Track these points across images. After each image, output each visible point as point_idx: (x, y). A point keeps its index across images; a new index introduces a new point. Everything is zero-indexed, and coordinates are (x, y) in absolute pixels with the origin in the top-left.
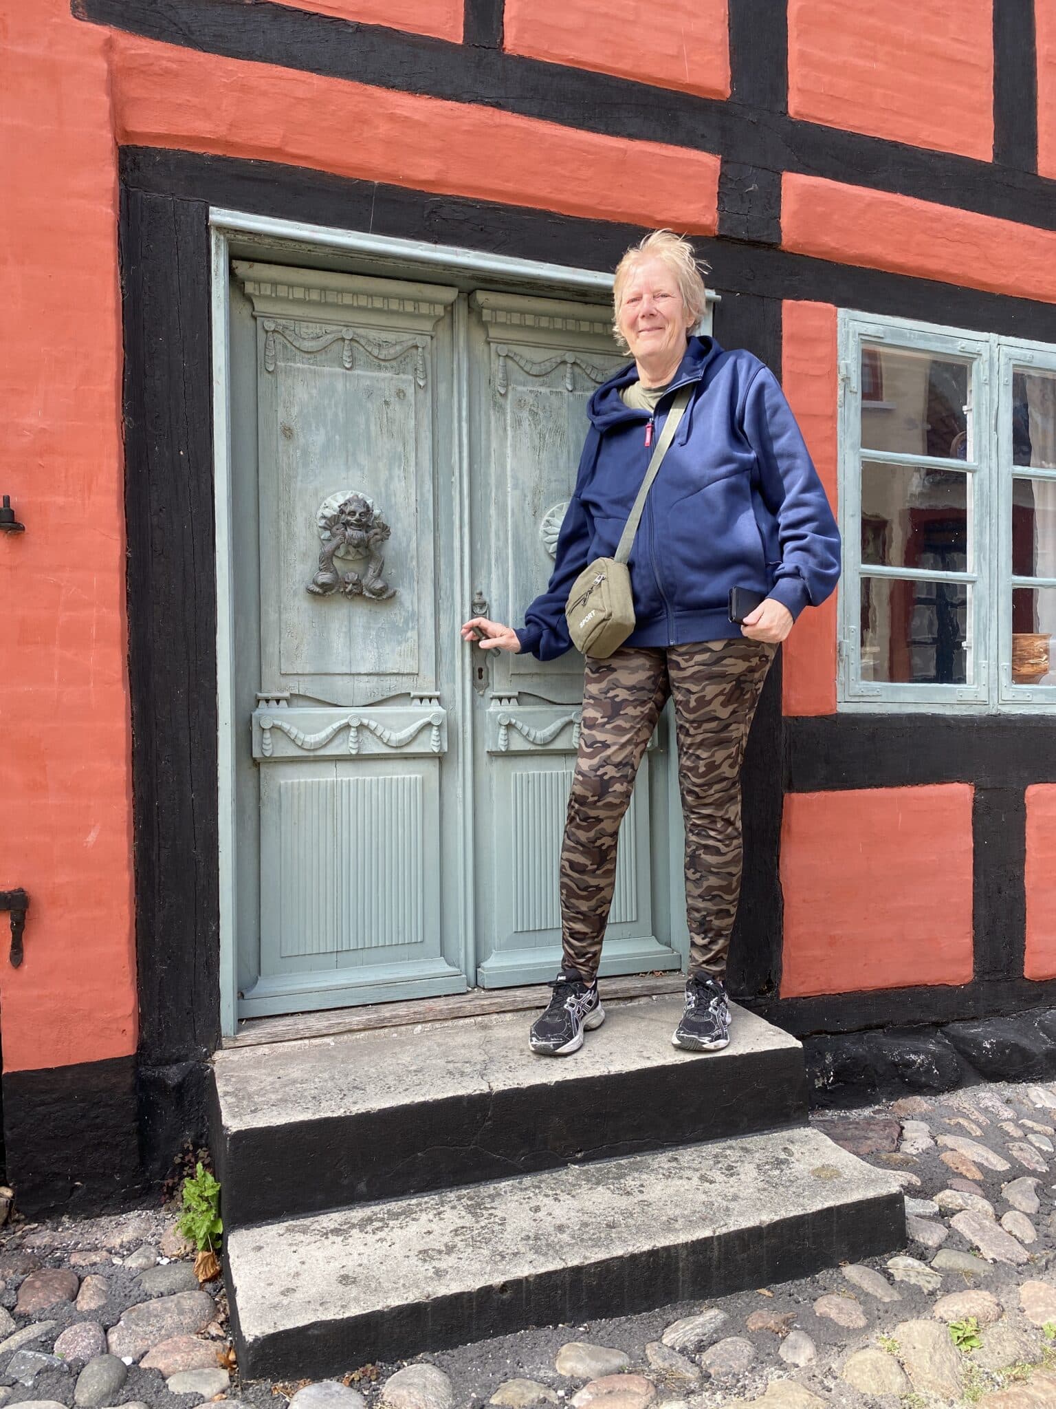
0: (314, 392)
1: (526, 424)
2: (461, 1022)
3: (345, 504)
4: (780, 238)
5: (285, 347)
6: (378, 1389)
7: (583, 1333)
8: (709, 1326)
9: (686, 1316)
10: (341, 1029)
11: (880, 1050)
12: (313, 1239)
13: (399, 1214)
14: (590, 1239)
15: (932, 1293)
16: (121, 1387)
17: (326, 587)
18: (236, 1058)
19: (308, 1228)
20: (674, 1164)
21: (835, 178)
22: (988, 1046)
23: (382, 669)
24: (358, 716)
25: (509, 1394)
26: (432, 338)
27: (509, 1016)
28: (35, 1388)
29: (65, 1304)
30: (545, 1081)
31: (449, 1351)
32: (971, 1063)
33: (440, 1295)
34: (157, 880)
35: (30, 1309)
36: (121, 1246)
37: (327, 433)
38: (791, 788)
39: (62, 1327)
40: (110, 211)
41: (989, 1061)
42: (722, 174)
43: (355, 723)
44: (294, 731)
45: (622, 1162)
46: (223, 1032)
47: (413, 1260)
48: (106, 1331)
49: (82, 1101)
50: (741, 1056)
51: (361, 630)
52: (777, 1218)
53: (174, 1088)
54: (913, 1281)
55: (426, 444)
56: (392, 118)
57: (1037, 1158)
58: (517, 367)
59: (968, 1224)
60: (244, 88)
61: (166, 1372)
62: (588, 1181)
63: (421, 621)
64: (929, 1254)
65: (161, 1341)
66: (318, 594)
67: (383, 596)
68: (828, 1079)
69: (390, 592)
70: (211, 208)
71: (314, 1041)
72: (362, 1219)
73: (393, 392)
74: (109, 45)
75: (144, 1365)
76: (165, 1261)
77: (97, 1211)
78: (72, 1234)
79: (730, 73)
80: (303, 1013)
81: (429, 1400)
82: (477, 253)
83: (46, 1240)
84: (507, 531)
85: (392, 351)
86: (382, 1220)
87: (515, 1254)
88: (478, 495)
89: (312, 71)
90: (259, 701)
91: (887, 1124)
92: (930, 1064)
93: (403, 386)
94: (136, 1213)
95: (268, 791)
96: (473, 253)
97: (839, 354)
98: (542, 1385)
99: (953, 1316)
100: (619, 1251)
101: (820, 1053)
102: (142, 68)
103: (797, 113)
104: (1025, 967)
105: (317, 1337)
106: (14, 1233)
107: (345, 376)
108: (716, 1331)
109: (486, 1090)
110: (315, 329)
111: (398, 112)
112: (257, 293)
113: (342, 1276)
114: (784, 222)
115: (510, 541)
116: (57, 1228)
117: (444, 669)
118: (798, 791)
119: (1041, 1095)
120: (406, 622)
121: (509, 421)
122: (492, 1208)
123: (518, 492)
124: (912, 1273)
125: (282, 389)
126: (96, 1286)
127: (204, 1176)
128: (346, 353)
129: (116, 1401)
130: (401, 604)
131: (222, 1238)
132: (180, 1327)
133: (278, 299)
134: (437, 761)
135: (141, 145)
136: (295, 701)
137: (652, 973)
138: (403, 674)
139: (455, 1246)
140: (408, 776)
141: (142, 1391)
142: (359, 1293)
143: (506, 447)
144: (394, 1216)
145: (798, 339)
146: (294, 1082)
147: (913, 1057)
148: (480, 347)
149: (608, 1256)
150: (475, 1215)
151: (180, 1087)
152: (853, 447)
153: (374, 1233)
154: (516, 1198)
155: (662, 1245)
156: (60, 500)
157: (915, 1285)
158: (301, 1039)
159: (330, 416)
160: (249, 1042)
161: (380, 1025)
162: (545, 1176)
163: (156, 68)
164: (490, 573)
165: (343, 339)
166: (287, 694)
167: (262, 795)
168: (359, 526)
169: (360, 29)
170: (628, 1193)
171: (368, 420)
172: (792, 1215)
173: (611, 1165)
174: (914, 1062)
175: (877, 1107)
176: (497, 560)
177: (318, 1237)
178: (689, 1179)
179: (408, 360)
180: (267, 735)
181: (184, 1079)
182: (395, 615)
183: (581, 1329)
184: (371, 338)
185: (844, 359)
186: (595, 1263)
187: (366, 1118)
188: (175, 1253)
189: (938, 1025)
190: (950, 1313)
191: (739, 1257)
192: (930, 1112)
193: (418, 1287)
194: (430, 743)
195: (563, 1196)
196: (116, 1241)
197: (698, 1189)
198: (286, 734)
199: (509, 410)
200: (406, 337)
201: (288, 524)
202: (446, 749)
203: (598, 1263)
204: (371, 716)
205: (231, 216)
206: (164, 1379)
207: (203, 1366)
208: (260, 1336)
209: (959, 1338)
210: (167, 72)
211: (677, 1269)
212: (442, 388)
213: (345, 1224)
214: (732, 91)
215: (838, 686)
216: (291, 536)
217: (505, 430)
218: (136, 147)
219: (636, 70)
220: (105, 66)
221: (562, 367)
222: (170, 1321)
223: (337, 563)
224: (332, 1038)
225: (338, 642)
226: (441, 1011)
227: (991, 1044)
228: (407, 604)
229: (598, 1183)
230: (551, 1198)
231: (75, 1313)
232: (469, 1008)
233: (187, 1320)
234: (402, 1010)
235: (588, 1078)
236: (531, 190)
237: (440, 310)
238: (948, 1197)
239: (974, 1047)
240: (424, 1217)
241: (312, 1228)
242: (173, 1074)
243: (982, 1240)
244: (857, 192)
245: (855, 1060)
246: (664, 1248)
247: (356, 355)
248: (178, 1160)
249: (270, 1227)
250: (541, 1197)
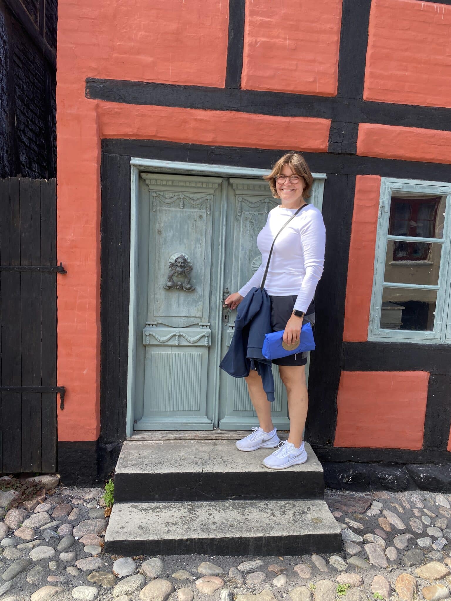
0: (170, 218)
1: (248, 226)
2: (208, 441)
3: (177, 259)
4: (356, 151)
5: (160, 202)
6: (142, 564)
7: (212, 559)
8: (255, 566)
9: (249, 561)
10: (166, 438)
11: (374, 471)
12: (137, 511)
13: (167, 507)
14: (222, 529)
15: (341, 572)
16: (71, 546)
17: (170, 287)
18: (130, 444)
19: (137, 506)
20: (266, 506)
21: (384, 123)
22: (422, 477)
23: (189, 315)
24: (180, 332)
25: (178, 575)
26: (214, 195)
27: (225, 441)
28: (48, 542)
29: (65, 516)
30: (222, 471)
31: (168, 556)
32: (414, 481)
33: (165, 539)
34: (107, 385)
35: (55, 516)
36: (88, 499)
37: (173, 232)
38: (344, 369)
39: (62, 524)
40: (96, 165)
41: (421, 483)
42: (331, 127)
43: (178, 334)
44: (157, 336)
45: (248, 502)
46: (127, 435)
47: (163, 525)
48: (74, 527)
49: (80, 453)
50: (298, 472)
51: (182, 301)
52: (288, 534)
53: (109, 452)
54: (335, 566)
55: (210, 235)
56: (196, 120)
57: (419, 526)
58: (246, 205)
59: (370, 548)
60: (143, 115)
61: (85, 544)
62: (233, 507)
63: (204, 298)
64: (348, 557)
65: (88, 534)
66: (167, 289)
67: (191, 290)
68: (349, 479)
69: (193, 288)
70: (132, 158)
71: (157, 442)
72: (155, 507)
73: (198, 216)
74: (97, 106)
75: (80, 541)
76: (98, 507)
77: (84, 486)
78: (76, 492)
79: (337, 85)
80: (155, 431)
81: (153, 571)
82: (228, 167)
83: (68, 493)
84: (238, 266)
85: (198, 202)
86: (161, 508)
87: (194, 530)
88: (229, 252)
89: (167, 106)
90: (146, 325)
91: (367, 501)
92: (394, 480)
93: (201, 214)
94: (96, 488)
95: (148, 356)
96: (226, 167)
97: (380, 197)
98: (190, 574)
99: (342, 582)
100: (228, 535)
101: (348, 469)
102: (108, 113)
103: (367, 98)
104: (448, 447)
105: (126, 545)
106: (60, 489)
107: (181, 211)
108: (257, 568)
109: (201, 471)
110: (171, 195)
111: (198, 117)
112: (150, 183)
113: (140, 526)
114: (359, 144)
115: (239, 270)
116: (72, 489)
117: (213, 315)
118: (347, 371)
119: (441, 499)
120: (199, 298)
121: (241, 226)
122: (196, 511)
123: (243, 252)
124: (336, 563)
125: (158, 217)
126: (75, 512)
127: (111, 483)
128: (181, 203)
129: (68, 551)
130: (197, 292)
131: (112, 504)
132: (94, 530)
133: (157, 185)
134: (208, 349)
135: (108, 138)
136: (159, 325)
137: (284, 431)
138: (197, 317)
139: (178, 523)
140: (196, 353)
141: (76, 549)
142: (142, 533)
143: (240, 235)
144: (165, 507)
145: (363, 192)
146: (143, 457)
147: (387, 476)
148: (232, 197)
149: (224, 537)
150: (190, 512)
151: (111, 452)
152: (384, 235)
153: (156, 513)
154: (206, 509)
155: (244, 536)
156: (78, 263)
157: (336, 567)
158: (153, 440)
159: (174, 226)
160: (135, 439)
161: (180, 439)
162: (220, 502)
163: (113, 112)
164: (231, 281)
165: (181, 198)
166: (155, 323)
167: (146, 357)
168: (181, 267)
169: (185, 88)
170: (244, 515)
171: (188, 227)
172: (294, 534)
173: (243, 502)
174: (387, 478)
175: (368, 493)
176: (234, 276)
177: (139, 510)
178: (267, 513)
179: (204, 204)
180: (148, 337)
181: (113, 449)
182: (195, 296)
183: (212, 558)
184: (191, 197)
185: (382, 199)
186: (219, 538)
187: (159, 475)
188: (102, 505)
189: (403, 464)
190: (341, 580)
191: (272, 545)
192: (388, 499)
193: (160, 535)
194: (205, 342)
195: (222, 511)
196: (87, 498)
197: (268, 518)
198: (154, 337)
199: (242, 221)
200: (204, 195)
201: (159, 265)
202: (210, 344)
203: (220, 538)
204: (184, 331)
205: (138, 160)
206: (84, 546)
207: (96, 545)
208: (109, 541)
209: (339, 590)
210: (117, 113)
211: (249, 545)
212: (217, 214)
213: (149, 507)
214: (338, 92)
215: (369, 331)
216: (159, 269)
217: (240, 228)
218: (106, 139)
219: (295, 90)
220: (95, 114)
221: (264, 204)
222: (91, 528)
223: (174, 278)
224: (162, 441)
225: (174, 305)
226: (201, 437)
227: (424, 476)
228: (200, 292)
229: (235, 509)
230: (217, 511)
231: (67, 520)
232: (211, 436)
233: (97, 529)
234: (188, 434)
235: (237, 472)
236: (249, 141)
237: (216, 186)
238: (369, 536)
239: (416, 476)
240: (174, 510)
241: (138, 507)
242: (110, 447)
243: (372, 556)
244: (394, 129)
245: (361, 474)
246: (244, 537)
247: (185, 203)
248: (109, 474)
249: (126, 504)
250: (214, 510)
